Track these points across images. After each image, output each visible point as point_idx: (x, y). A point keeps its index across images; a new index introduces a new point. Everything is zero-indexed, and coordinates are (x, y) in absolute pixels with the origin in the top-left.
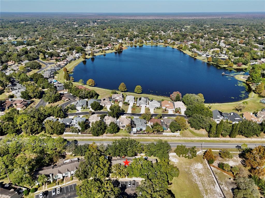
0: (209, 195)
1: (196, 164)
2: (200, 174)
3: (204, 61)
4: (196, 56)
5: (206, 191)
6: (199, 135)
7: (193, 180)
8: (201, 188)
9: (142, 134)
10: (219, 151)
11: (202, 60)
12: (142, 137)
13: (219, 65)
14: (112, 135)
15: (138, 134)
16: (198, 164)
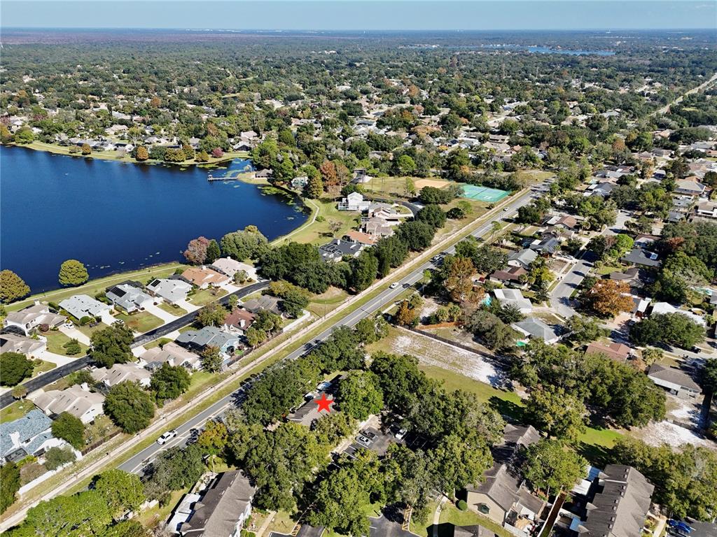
0: (464, 366)
1: (396, 343)
2: (419, 350)
3: (122, 160)
4: (90, 153)
5: (454, 364)
6: (334, 301)
7: (424, 365)
8: (446, 367)
9: (244, 357)
10: (394, 305)
11: (117, 158)
12: (258, 360)
13: (173, 162)
14: (180, 399)
15: (237, 360)
16: (400, 340)
